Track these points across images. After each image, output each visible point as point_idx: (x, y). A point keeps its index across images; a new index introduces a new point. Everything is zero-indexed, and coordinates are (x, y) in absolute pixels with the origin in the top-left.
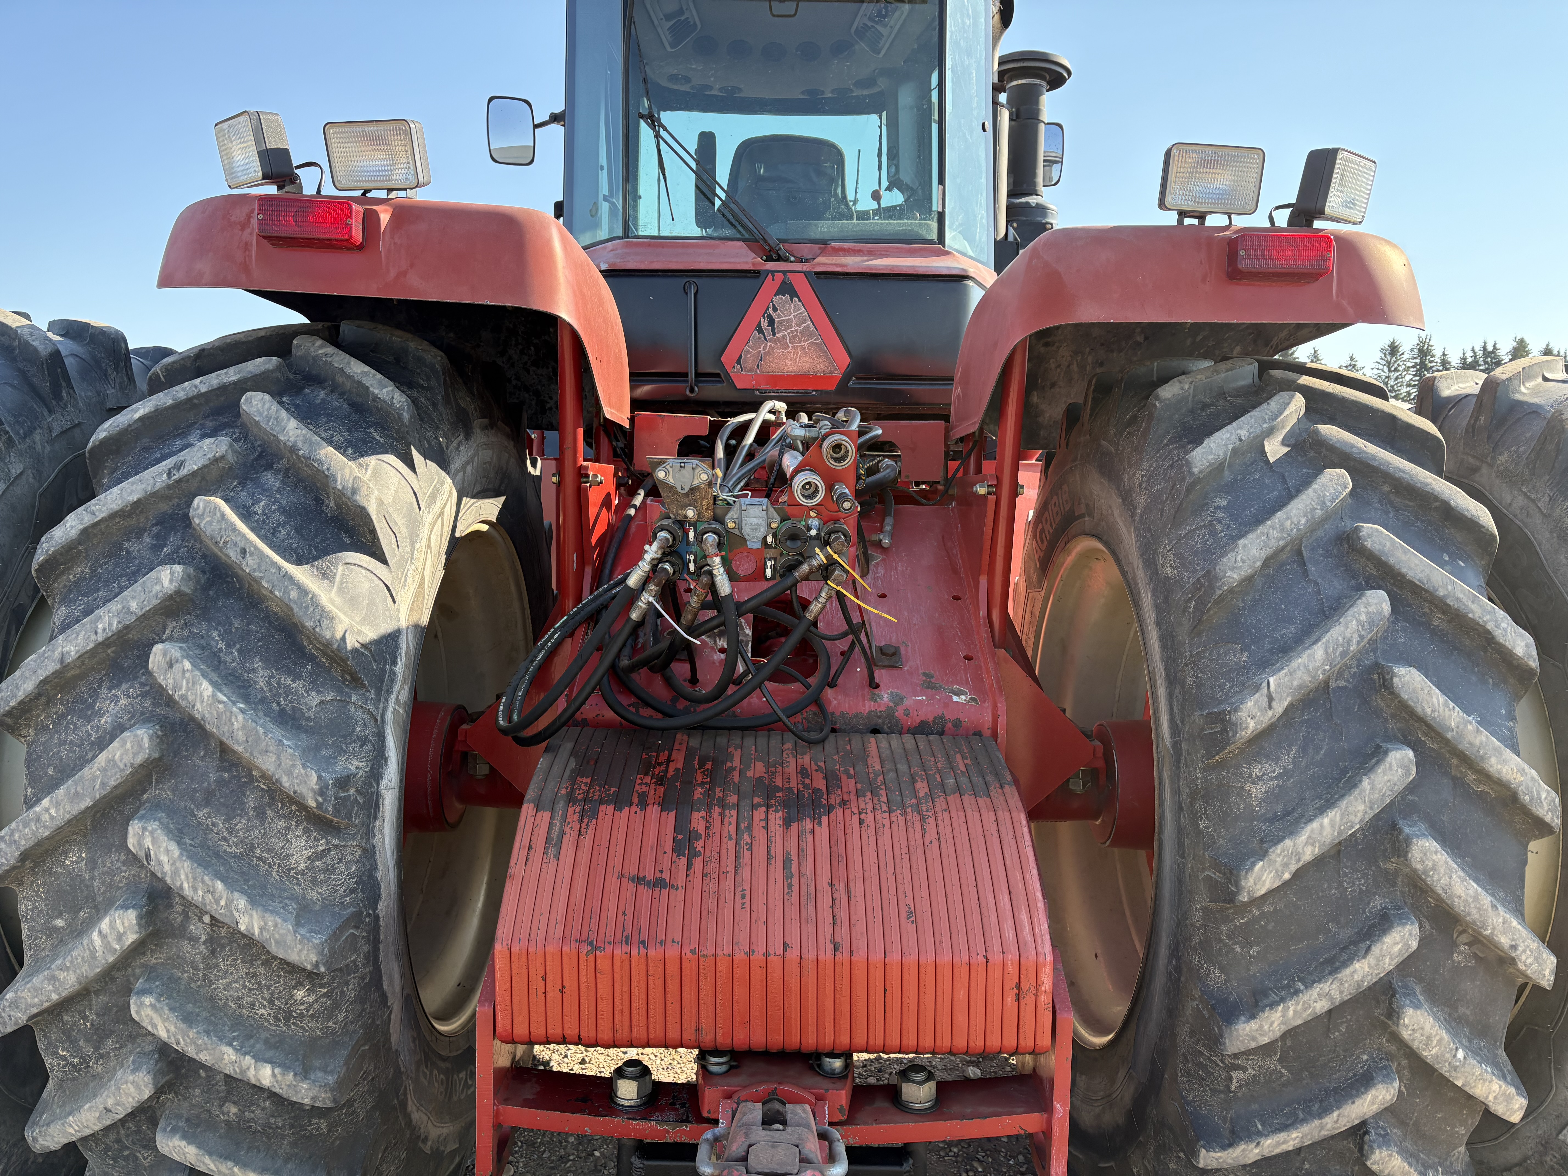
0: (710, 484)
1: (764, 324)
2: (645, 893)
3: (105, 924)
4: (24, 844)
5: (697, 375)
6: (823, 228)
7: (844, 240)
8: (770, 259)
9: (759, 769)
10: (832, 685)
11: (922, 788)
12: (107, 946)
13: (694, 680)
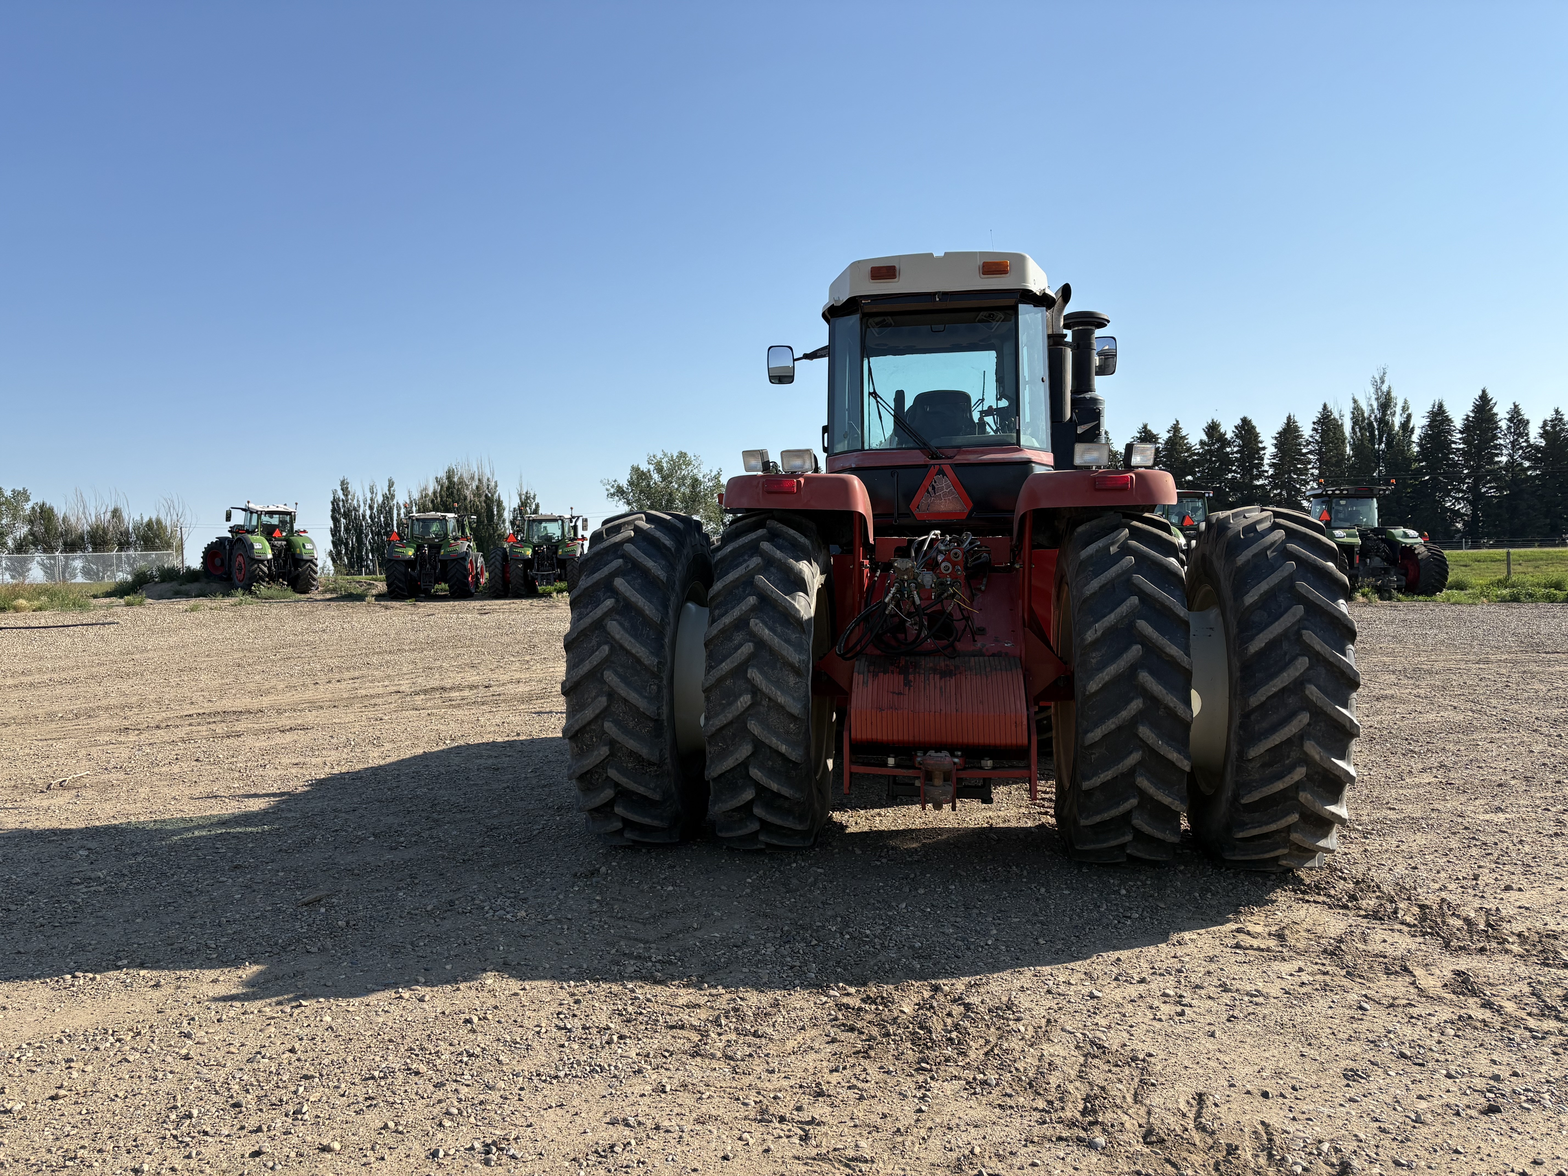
0: (912, 567)
1: (930, 489)
2: (896, 696)
3: (741, 699)
4: (717, 677)
5: (898, 514)
6: (959, 440)
7: (969, 446)
8: (932, 458)
9: (931, 665)
10: (959, 641)
11: (988, 669)
12: (742, 706)
13: (906, 639)
